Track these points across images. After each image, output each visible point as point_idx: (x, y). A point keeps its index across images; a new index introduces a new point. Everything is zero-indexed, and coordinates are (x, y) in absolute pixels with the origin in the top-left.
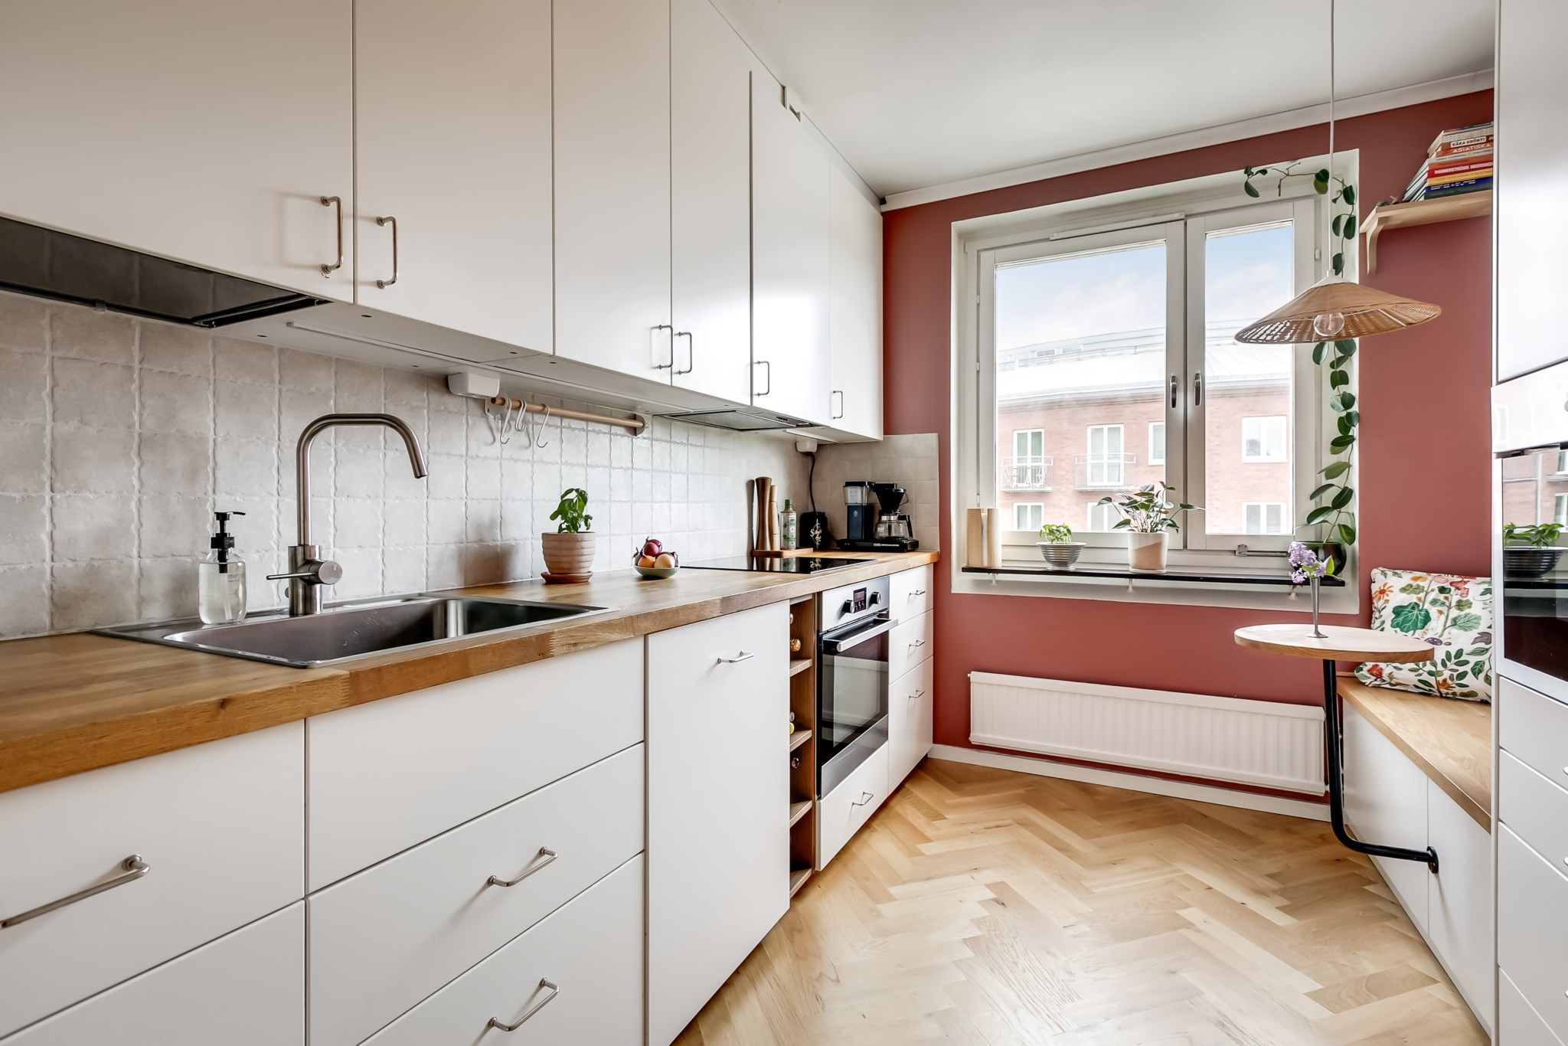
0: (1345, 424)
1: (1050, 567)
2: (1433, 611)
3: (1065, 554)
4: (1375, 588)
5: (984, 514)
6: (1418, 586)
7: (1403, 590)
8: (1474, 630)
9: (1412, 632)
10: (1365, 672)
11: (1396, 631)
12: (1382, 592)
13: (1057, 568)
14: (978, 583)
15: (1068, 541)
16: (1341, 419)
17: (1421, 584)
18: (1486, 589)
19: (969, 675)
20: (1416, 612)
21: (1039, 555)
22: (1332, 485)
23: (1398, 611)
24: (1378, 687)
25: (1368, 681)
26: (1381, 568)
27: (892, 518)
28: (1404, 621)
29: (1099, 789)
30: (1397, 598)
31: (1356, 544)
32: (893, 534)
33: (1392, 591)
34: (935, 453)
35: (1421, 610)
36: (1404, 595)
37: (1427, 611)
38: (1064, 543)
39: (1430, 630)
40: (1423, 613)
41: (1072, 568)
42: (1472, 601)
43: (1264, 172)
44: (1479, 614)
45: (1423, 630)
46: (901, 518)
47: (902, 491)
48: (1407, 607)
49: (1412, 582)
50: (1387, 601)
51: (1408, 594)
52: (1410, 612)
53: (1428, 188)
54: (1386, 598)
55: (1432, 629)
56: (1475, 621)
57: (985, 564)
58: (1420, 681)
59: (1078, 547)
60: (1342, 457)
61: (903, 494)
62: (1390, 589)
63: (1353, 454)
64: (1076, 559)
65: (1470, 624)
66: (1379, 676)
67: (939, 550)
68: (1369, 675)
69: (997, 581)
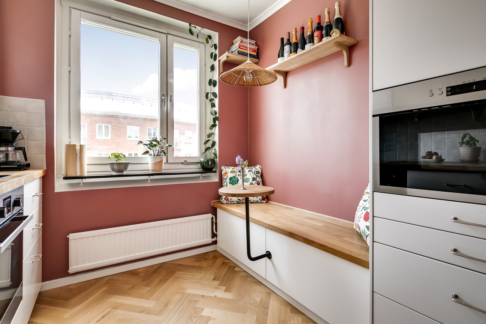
0: (215, 120)
1: (114, 174)
2: (239, 178)
3: (122, 167)
4: (223, 172)
5: (78, 148)
6: (234, 171)
7: (231, 172)
8: (249, 182)
9: (235, 185)
10: (223, 199)
11: (231, 185)
12: (226, 173)
13: (118, 174)
14: (71, 185)
15: (123, 161)
16: (214, 118)
17: (235, 170)
18: (249, 170)
19: (68, 236)
20: (235, 179)
21: (108, 168)
22: (209, 140)
23: (230, 179)
24: (227, 203)
25: (224, 202)
26: (224, 166)
27: (10, 149)
28: (233, 182)
29: (139, 271)
30: (230, 175)
31: (218, 159)
32: (10, 159)
33: (228, 173)
34: (43, 112)
35: (236, 178)
36: (231, 174)
37: (238, 178)
38: (122, 162)
39: (239, 184)
40: (237, 179)
41: (125, 173)
42: (247, 174)
43: (195, 27)
44: (249, 178)
45: (237, 184)
46: (17, 149)
47: (18, 131)
48: (232, 177)
49: (232, 170)
50: (227, 176)
51: (232, 173)
52: (234, 179)
53: (238, 51)
54: (227, 175)
55: (240, 183)
56: (248, 180)
57: (78, 174)
58: (238, 199)
59: (128, 163)
60: (212, 131)
61: (19, 133)
62: (228, 172)
63: (216, 130)
64: (126, 169)
65: (247, 181)
66: (228, 200)
67: (45, 168)
68: (225, 200)
69: (83, 183)
